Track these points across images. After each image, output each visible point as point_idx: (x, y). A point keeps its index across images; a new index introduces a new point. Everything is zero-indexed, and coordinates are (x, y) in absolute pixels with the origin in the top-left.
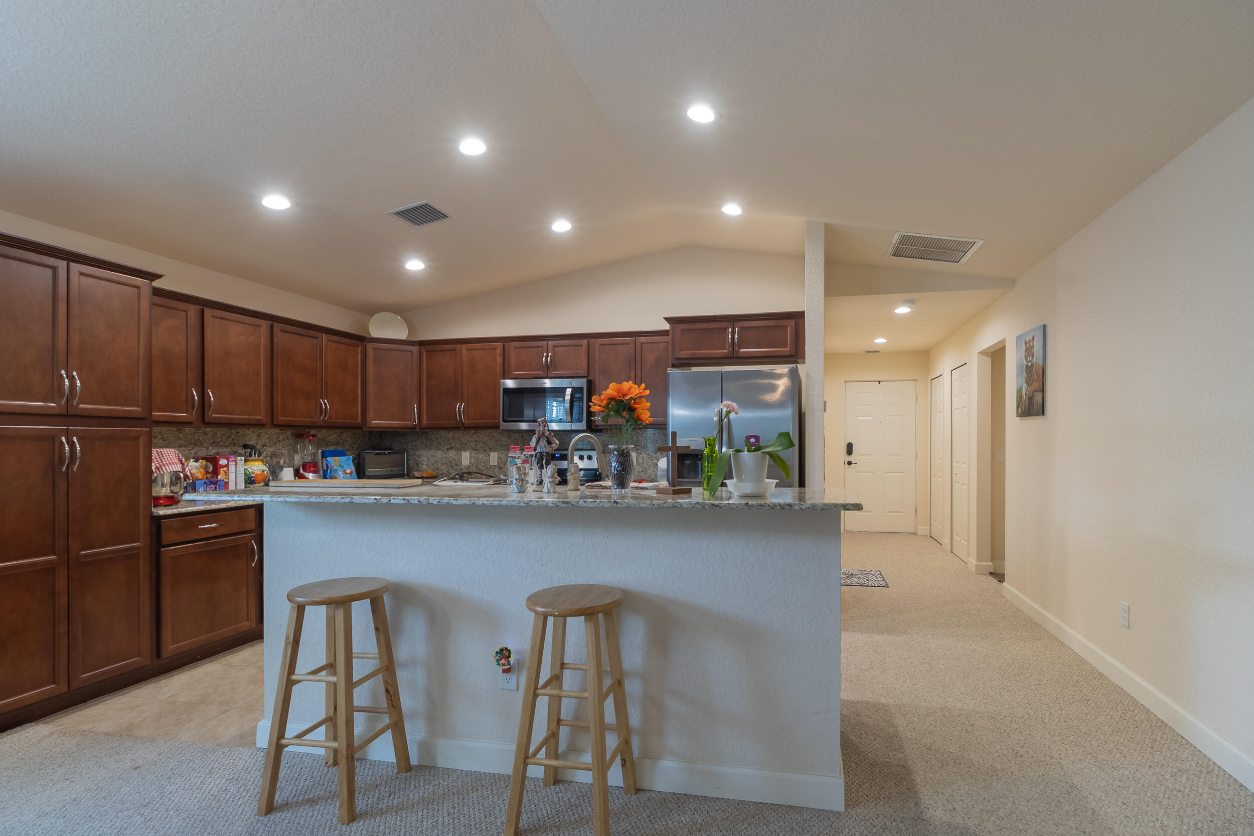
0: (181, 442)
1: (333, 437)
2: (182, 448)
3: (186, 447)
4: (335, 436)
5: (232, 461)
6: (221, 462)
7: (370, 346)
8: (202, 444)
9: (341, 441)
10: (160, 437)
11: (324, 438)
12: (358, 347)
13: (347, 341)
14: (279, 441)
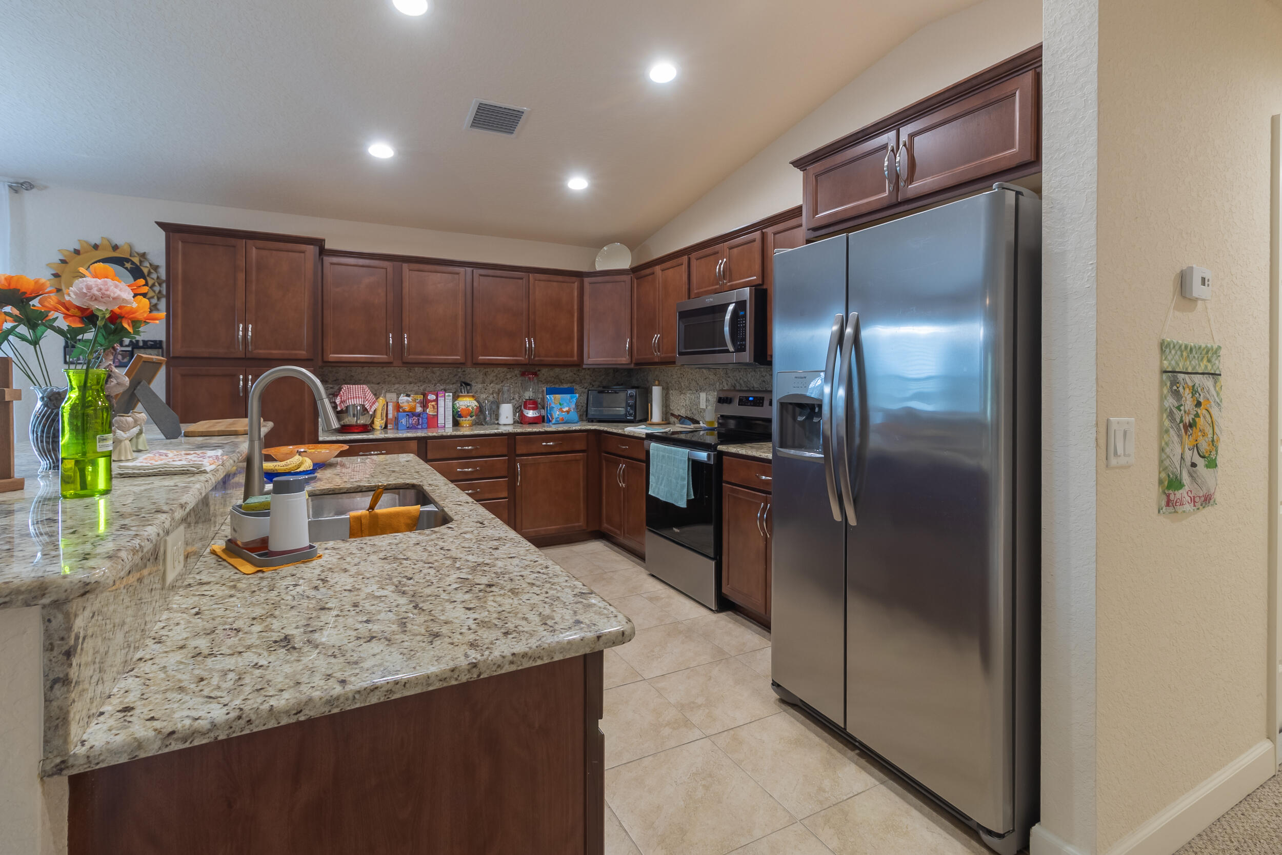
0: (411, 380)
1: (568, 375)
2: (412, 385)
3: (416, 383)
4: (571, 374)
5: (441, 397)
6: (429, 398)
7: (587, 280)
8: (430, 382)
9: (578, 379)
10: (393, 375)
11: (557, 376)
12: (574, 283)
13: (560, 278)
14: (507, 378)
